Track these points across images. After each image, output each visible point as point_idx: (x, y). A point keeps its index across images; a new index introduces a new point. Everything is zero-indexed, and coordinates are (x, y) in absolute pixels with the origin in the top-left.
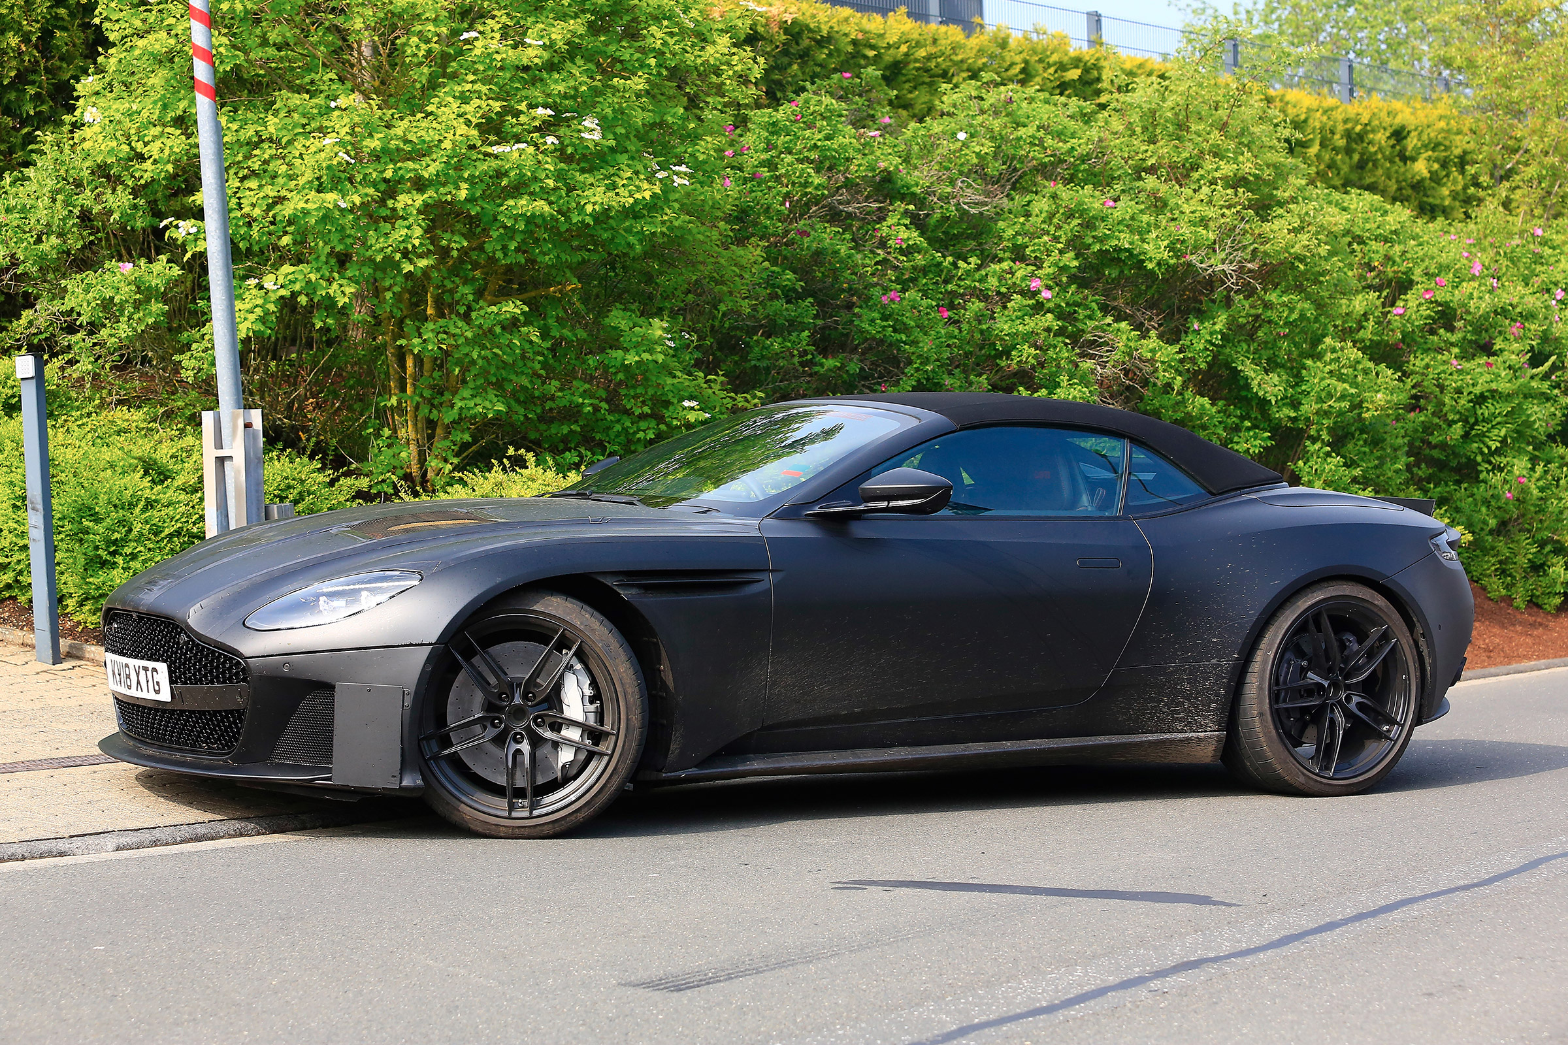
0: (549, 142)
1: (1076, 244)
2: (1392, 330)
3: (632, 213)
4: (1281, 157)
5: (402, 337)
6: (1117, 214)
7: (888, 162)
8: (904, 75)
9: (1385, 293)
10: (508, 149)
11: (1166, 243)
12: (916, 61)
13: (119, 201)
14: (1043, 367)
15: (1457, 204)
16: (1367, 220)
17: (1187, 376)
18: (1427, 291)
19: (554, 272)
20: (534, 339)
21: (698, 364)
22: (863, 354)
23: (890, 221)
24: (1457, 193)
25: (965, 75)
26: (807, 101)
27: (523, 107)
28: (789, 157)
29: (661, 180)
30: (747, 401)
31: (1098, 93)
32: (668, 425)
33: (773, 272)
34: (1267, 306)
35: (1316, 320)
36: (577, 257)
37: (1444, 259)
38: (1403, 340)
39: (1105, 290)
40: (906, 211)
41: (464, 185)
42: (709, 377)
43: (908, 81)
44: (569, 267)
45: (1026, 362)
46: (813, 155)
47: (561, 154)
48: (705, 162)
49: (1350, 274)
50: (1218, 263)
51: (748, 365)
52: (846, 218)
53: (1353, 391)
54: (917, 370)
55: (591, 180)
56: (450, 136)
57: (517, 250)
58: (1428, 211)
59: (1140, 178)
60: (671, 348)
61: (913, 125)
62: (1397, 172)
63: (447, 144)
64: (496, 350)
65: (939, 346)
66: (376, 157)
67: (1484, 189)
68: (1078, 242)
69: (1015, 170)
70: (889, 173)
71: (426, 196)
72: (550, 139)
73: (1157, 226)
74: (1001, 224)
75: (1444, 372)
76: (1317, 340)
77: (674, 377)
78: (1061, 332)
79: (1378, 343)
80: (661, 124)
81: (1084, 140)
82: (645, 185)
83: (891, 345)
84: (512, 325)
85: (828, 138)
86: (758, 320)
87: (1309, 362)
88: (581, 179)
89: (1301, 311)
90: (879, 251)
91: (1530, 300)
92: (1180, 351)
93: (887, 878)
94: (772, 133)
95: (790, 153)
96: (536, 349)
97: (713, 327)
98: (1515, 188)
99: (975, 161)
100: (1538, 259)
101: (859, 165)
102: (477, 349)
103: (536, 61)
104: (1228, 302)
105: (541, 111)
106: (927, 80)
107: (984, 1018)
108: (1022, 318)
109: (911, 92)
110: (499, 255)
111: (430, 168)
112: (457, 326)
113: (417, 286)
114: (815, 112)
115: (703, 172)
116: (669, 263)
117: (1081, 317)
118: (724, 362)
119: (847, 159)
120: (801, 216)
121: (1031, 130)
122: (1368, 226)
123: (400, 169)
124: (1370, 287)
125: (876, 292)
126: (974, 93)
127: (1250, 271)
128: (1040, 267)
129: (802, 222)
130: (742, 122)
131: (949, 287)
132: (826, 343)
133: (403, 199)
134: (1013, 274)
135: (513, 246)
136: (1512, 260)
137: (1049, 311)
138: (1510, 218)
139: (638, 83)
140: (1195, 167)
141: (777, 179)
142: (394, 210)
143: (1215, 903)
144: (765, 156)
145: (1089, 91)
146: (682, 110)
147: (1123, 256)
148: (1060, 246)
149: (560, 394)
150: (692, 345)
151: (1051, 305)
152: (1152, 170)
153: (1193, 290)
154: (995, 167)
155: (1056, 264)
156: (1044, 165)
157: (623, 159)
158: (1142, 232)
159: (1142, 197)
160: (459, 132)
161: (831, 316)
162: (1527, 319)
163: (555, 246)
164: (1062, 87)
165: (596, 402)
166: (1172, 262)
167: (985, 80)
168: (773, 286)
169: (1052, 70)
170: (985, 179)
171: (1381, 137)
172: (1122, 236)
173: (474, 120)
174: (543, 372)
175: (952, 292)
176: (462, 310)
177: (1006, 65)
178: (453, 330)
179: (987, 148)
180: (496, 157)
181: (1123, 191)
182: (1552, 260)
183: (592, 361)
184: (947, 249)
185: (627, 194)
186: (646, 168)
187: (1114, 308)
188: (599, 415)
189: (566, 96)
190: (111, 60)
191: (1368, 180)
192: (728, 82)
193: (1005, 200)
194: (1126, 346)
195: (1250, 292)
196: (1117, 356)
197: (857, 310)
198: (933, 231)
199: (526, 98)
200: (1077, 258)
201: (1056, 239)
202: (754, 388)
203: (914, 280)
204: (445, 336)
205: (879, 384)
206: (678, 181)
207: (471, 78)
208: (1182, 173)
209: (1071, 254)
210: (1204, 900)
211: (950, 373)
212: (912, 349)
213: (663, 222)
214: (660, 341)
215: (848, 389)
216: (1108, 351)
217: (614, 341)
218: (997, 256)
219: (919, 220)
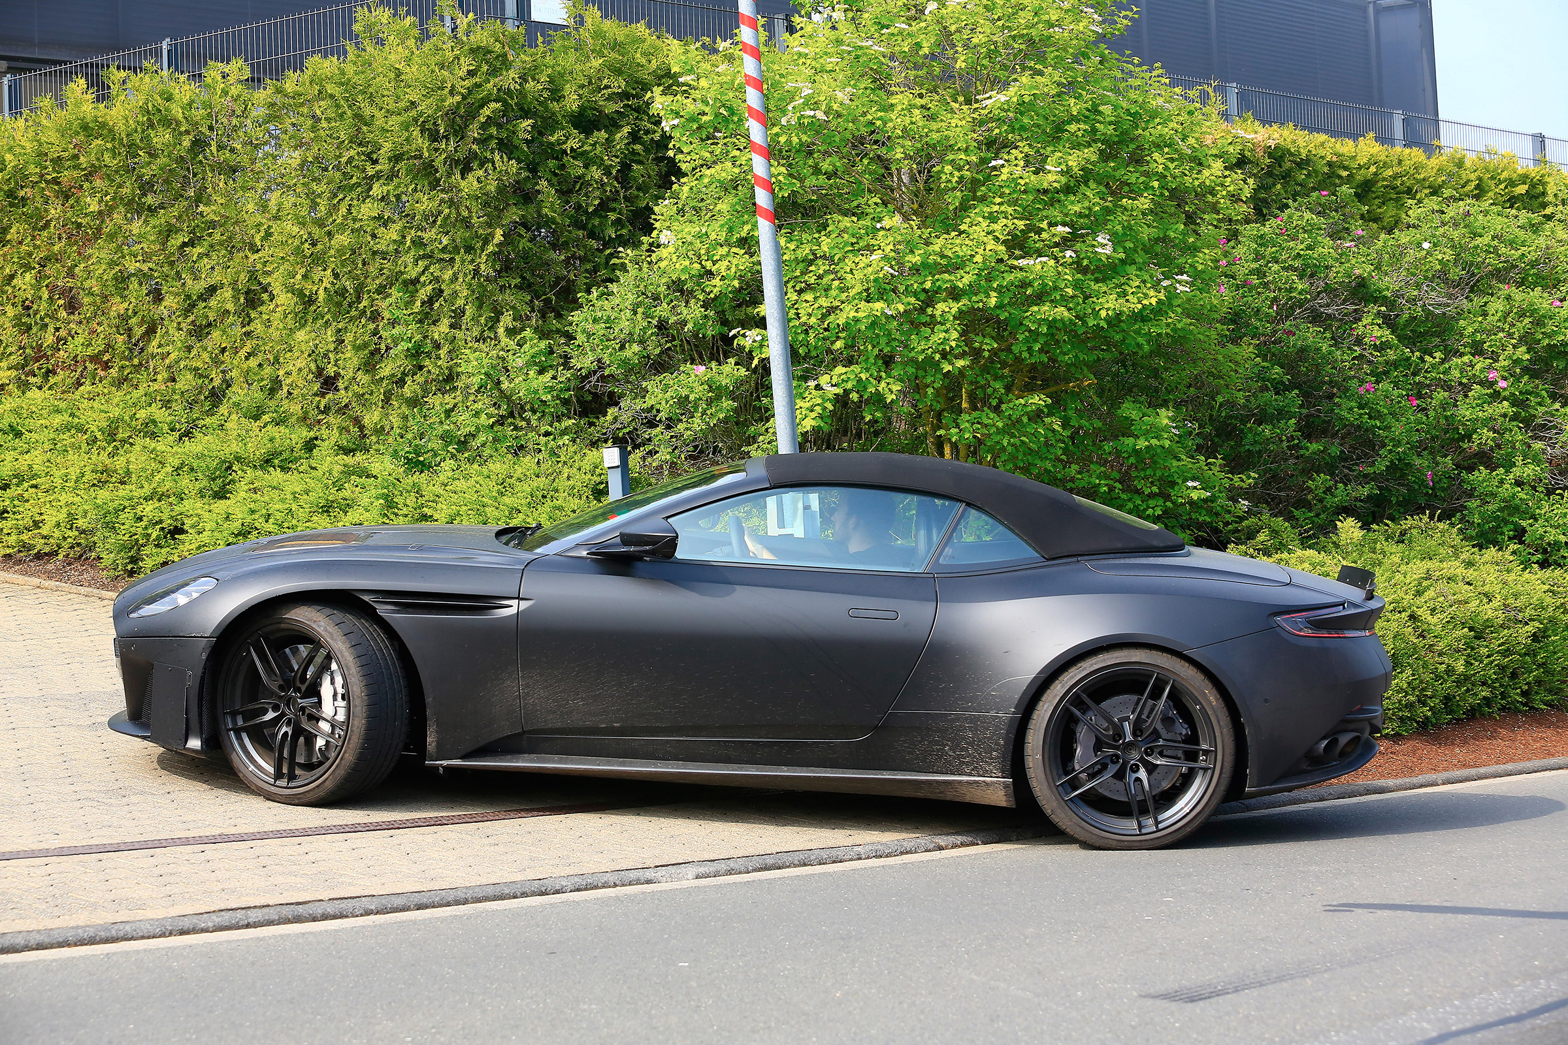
0: (1068, 256)
1: (1526, 339)
3: (1140, 317)
5: (940, 428)
6: (1563, 313)
7: (1363, 269)
8: (1374, 192)
10: (1032, 262)
12: (1384, 179)
13: (692, 313)
14: (1500, 449)
19: (1073, 369)
20: (1056, 427)
21: (1199, 449)
22: (1343, 438)
23: (1365, 322)
25: (1427, 191)
26: (1290, 217)
27: (1044, 225)
28: (1276, 266)
29: (1165, 288)
30: (1242, 481)
31: (1544, 206)
32: (1173, 503)
33: (1263, 367)
36: (1092, 357)
39: (1553, 380)
40: (1379, 312)
41: (993, 294)
42: (1209, 461)
43: (1378, 197)
44: (1086, 365)
45: (1485, 444)
46: (1296, 264)
47: (1078, 266)
48: (1203, 272)
51: (1242, 449)
52: (1326, 319)
54: (1390, 451)
55: (1104, 289)
56: (981, 251)
57: (1041, 350)
60: (1175, 435)
61: (1383, 236)
63: (978, 258)
64: (1023, 438)
65: (1409, 431)
66: (916, 270)
68: (1530, 337)
69: (1473, 274)
70: (1363, 279)
71: (961, 304)
72: (1069, 253)
74: (1462, 323)
77: (1179, 460)
78: (1515, 417)
80: (1164, 239)
81: (1534, 247)
82: (1152, 293)
83: (1367, 430)
84: (1037, 416)
85: (1309, 248)
86: (1250, 410)
88: (1096, 287)
90: (1356, 348)
93: (1371, 901)
94: (1260, 245)
95: (1277, 262)
96: (1058, 437)
97: (1211, 416)
99: (1439, 267)
101: (1337, 273)
102: (1007, 437)
103: (1055, 185)
105: (1060, 229)
106: (1394, 196)
107: (1460, 1026)
108: (1481, 405)
109: (1380, 207)
110: (1025, 355)
111: (965, 280)
112: (989, 417)
113: (953, 383)
114: (1297, 225)
115: (1201, 281)
116: (1172, 359)
117: (1533, 404)
118: (1221, 446)
119: (1327, 267)
120: (1287, 317)
121: (1487, 239)
123: (938, 280)
125: (1354, 384)
126: (1436, 208)
128: (1497, 361)
129: (1288, 323)
130: (1234, 236)
131: (1417, 379)
132: (1311, 429)
133: (941, 306)
134: (1472, 366)
135: (1037, 347)
137: (1505, 399)
139: (1144, 203)
141: (1266, 285)
142: (933, 316)
144: (1255, 265)
145: (1535, 204)
146: (1182, 227)
148: (1514, 341)
149: (1080, 476)
150: (1194, 433)
151: (1507, 393)
154: (1456, 273)
155: (1510, 357)
156: (1498, 270)
157: (1132, 270)
160: (988, 248)
161: (1315, 406)
163: (1073, 347)
164: (1512, 201)
165: (1111, 482)
167: (1445, 196)
168: (1264, 380)
169: (1502, 186)
170: (1447, 284)
173: (1000, 237)
174: (1063, 457)
175: (1420, 383)
176: (994, 403)
177: (1462, 182)
178: (986, 421)
180: (1021, 269)
183: (1108, 446)
184: (1415, 345)
185: (1136, 301)
186: (1151, 277)
187: (1561, 396)
188: (1114, 495)
189: (1081, 215)
190: (684, 189)
192: (1222, 201)
193: (1465, 301)
197: (1337, 400)
198: (1402, 329)
199: (1047, 217)
200: (1528, 352)
201: (1510, 335)
202: (1248, 469)
203: (1386, 373)
204: (979, 426)
205: (1357, 464)
206: (1180, 288)
207: (998, 200)
209: (1524, 349)
211: (1419, 455)
212: (1386, 434)
213: (1168, 325)
214: (1166, 429)
215: (1330, 469)
216: (1556, 434)
217: (1125, 429)
218: (1459, 351)
219: (1390, 319)
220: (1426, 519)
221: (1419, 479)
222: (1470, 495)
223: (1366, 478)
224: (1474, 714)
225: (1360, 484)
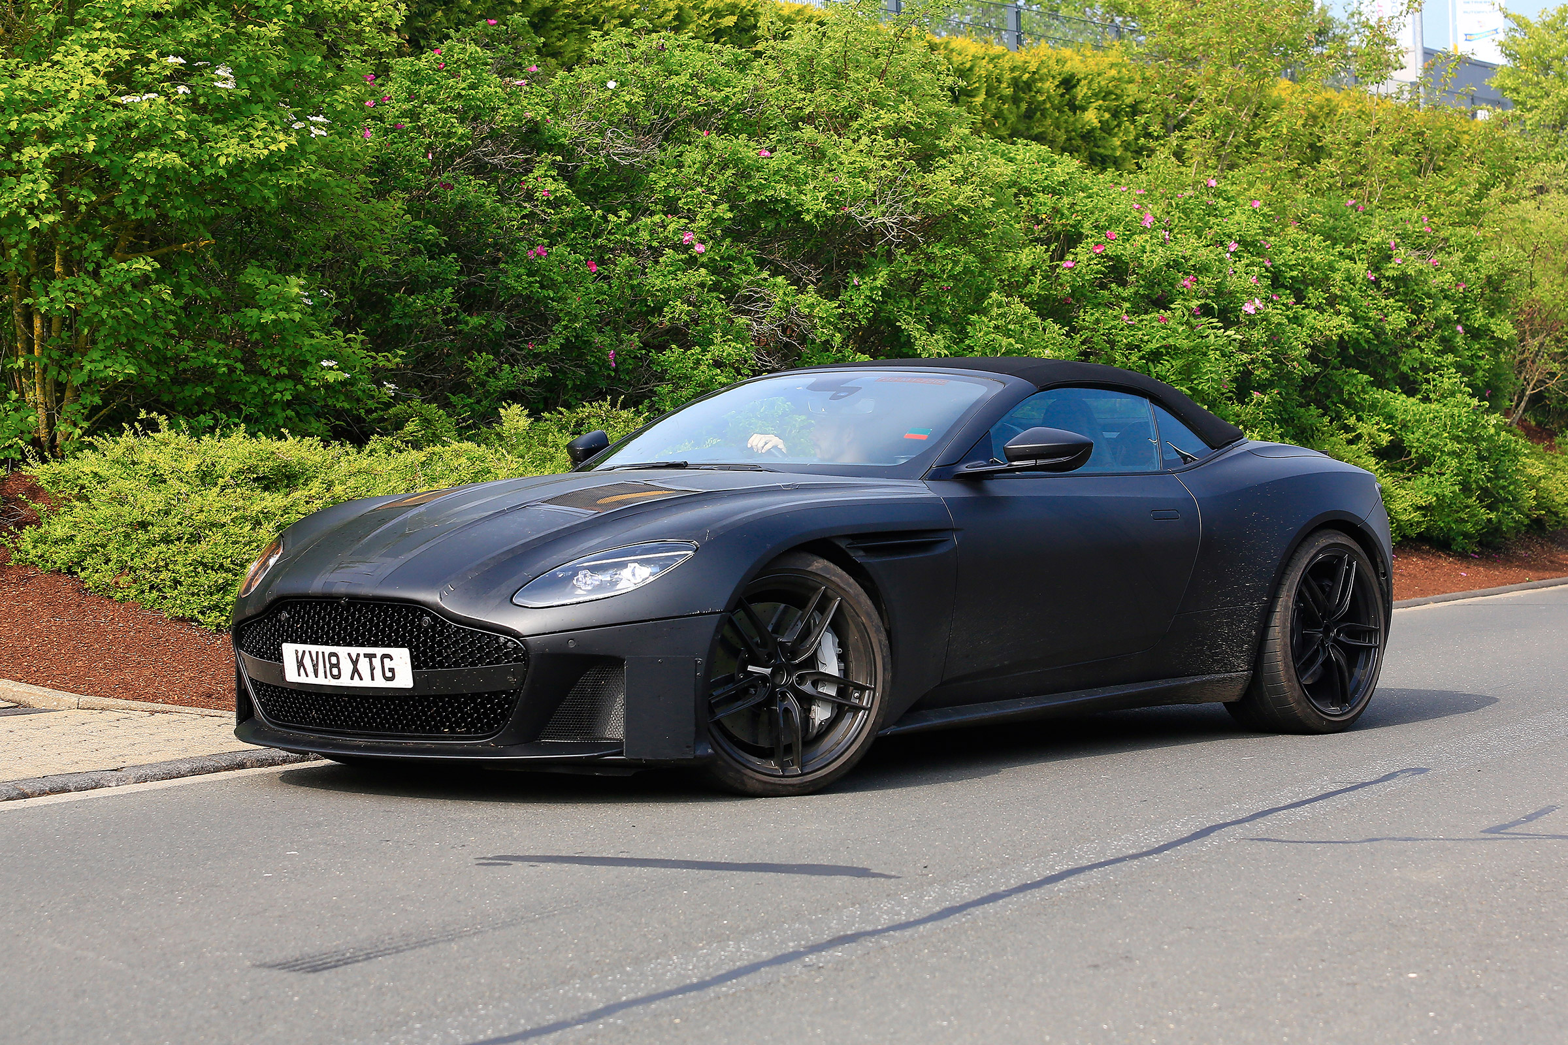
0: (180, 92)
1: (730, 196)
2: (1061, 285)
3: (267, 165)
4: (942, 105)
5: (27, 296)
6: (773, 164)
7: (535, 112)
8: (553, 22)
9: (1053, 247)
10: (138, 99)
11: (823, 194)
12: (566, 7)
14: (697, 325)
15: (1129, 154)
16: (1034, 171)
17: (846, 333)
18: (1098, 245)
19: (186, 227)
20: (165, 296)
21: (337, 323)
22: (509, 311)
23: (536, 173)
24: (1129, 144)
25: (616, 22)
26: (450, 49)
27: (153, 55)
28: (432, 106)
29: (297, 132)
30: (389, 361)
31: (754, 40)
32: (305, 386)
33: (416, 227)
34: (930, 258)
35: (981, 274)
36: (212, 211)
37: (1114, 211)
38: (1072, 295)
39: (761, 244)
40: (554, 162)
41: (92, 137)
42: (349, 336)
43: (558, 28)
44: (203, 222)
45: (679, 319)
46: (457, 105)
47: (192, 103)
48: (343, 112)
49: (1017, 226)
50: (877, 215)
51: (389, 323)
52: (491, 171)
53: (1019, 346)
54: (566, 327)
55: (225, 131)
56: (77, 86)
57: (148, 204)
58: (1099, 162)
59: (797, 128)
60: (308, 306)
61: (561, 73)
62: (1066, 122)
63: (74, 94)
64: (126, 310)
65: (588, 303)
67: (1157, 138)
68: (733, 193)
69: (668, 120)
70: (536, 123)
71: (52, 148)
72: (182, 89)
73: (815, 177)
74: (652, 175)
75: (1114, 327)
76: (982, 295)
77: (312, 336)
78: (716, 287)
79: (1046, 298)
80: (299, 73)
81: (740, 87)
82: (281, 136)
83: (538, 302)
84: (143, 283)
85: (473, 87)
86: (400, 277)
87: (974, 318)
88: (214, 130)
89: (966, 263)
90: (526, 204)
91: (1204, 251)
92: (839, 307)
93: (532, 853)
94: (414, 82)
95: (433, 103)
96: (169, 307)
97: (353, 283)
98: (1187, 139)
99: (626, 110)
100: (1212, 211)
101: (505, 115)
102: (107, 308)
103: (167, 7)
104: (889, 257)
105: (171, 59)
106: (577, 27)
107: (632, 996)
108: (674, 273)
109: (560, 40)
110: (129, 209)
111: (57, 120)
112: (85, 284)
113: (45, 242)
114: (459, 59)
115: (341, 123)
116: (306, 217)
117: (736, 272)
118: (365, 320)
119: (493, 109)
120: (445, 169)
121: (683, 78)
122: (1035, 177)
123: (25, 120)
124: (1037, 240)
125: (522, 247)
126: (625, 41)
127: (912, 223)
128: (693, 221)
129: (446, 174)
130: (383, 72)
131: (599, 242)
132: (471, 300)
133: (29, 152)
134: (665, 227)
135: (143, 200)
136: (1184, 211)
137: (703, 265)
138: (1183, 169)
139: (273, 30)
140: (855, 116)
141: (420, 130)
142: (19, 163)
143: (875, 875)
144: (407, 106)
145: (745, 38)
146: (319, 59)
147: (779, 207)
148: (714, 198)
149: (193, 354)
150: (331, 303)
151: (705, 259)
152: (810, 119)
153: (852, 244)
154: (646, 117)
155: (710, 216)
156: (697, 115)
157: (258, 109)
158: (799, 183)
159: (799, 147)
160: (86, 82)
161: (476, 272)
162: (1201, 272)
163: (187, 201)
164: (718, 35)
165: (231, 362)
166: (830, 213)
167: (636, 27)
168: (416, 241)
169: (706, 17)
170: (636, 130)
171: (1049, 86)
172: (778, 186)
173: (101, 68)
174: (175, 332)
175: (601, 246)
176: (90, 268)
177: (659, 11)
178: (82, 289)
179: (638, 96)
180: (125, 107)
181: (779, 141)
182: (1227, 212)
183: (226, 320)
184: (597, 201)
185: (262, 146)
186: (281, 118)
187: (771, 262)
188: (234, 377)
189: (199, 44)
191: (1036, 131)
192: (367, 29)
193: (657, 151)
194: (783, 301)
195: (912, 246)
196: (774, 311)
197: (502, 266)
198: (581, 183)
199: (157, 46)
200: (731, 210)
201: (710, 190)
202: (396, 347)
203: (561, 235)
204: (73, 295)
205: (526, 342)
206: (315, 132)
207: (99, 25)
208: (841, 122)
209: (725, 206)
210: (863, 873)
211: (600, 331)
212: (561, 306)
213: (300, 175)
214: (297, 299)
215: (494, 347)
216: (764, 307)
217: (249, 299)
218: (648, 209)
219: (568, 172)
220: (606, 405)
221: (599, 359)
222: (661, 378)
223: (537, 358)
225: (530, 365)
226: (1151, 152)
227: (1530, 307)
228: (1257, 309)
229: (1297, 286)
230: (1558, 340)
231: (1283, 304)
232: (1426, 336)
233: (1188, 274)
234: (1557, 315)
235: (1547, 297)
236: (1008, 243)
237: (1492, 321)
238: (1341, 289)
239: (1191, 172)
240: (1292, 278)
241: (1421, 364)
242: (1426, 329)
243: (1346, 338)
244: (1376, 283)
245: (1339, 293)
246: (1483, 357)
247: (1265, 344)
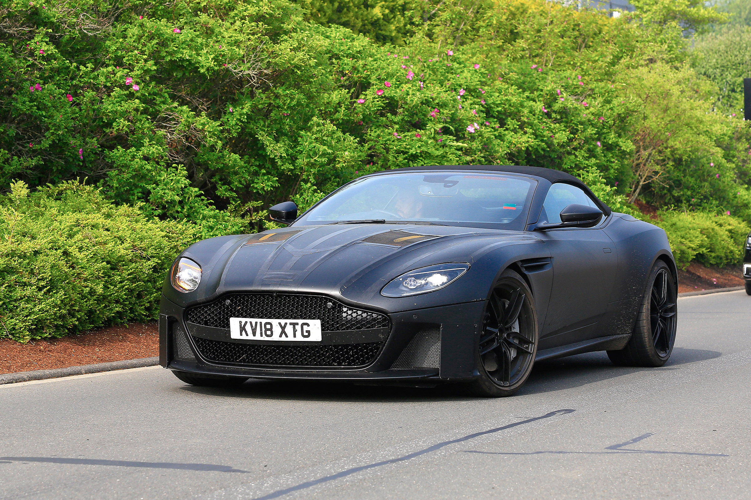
1: (155, 56)
2: (357, 113)
6: (182, 37)
7: (36, 2)
9: (352, 91)
11: (212, 56)
14: (134, 134)
15: (400, 35)
16: (341, 44)
17: (225, 141)
18: (380, 90)
22: (18, 123)
23: (36, 39)
24: (400, 29)
34: (277, 96)
35: (307, 106)
37: (390, 70)
38: (363, 120)
39: (173, 85)
40: (47, 33)
45: (122, 130)
49: (331, 77)
50: (245, 70)
52: (8, 38)
53: (330, 151)
54: (53, 134)
58: (381, 39)
59: (197, 15)
62: (362, 14)
65: (67, 119)
67: (418, 25)
68: (156, 54)
69: (118, 8)
70: (37, 9)
73: (207, 46)
74: (108, 43)
75: (389, 140)
76: (308, 119)
78: (145, 112)
79: (348, 122)
83: (36, 118)
87: (302, 133)
89: (298, 99)
90: (30, 59)
91: (444, 95)
92: (221, 125)
93: (25, 455)
98: (435, 26)
99: (92, 2)
100: (450, 70)
101: (17, 4)
104: (252, 95)
108: (120, 102)
117: (158, 102)
122: (342, 48)
124: (343, 86)
125: (27, 84)
127: (266, 75)
128: (132, 70)
131: (74, 82)
134: (115, 74)
136: (433, 70)
137: (137, 98)
138: (433, 44)
140: (232, 9)
143: (234, 471)
147: (185, 64)
148: (145, 57)
151: (139, 94)
152: (205, 10)
153: (229, 86)
154: (104, 7)
155: (142, 68)
156: (136, 6)
158: (198, 49)
159: (198, 27)
162: (442, 107)
166: (216, 68)
170: (98, 14)
172: (185, 51)
175: (76, 85)
181: (186, 23)
182: (459, 71)
184: (73, 58)
187: (179, 97)
191: (344, 20)
193: (111, 27)
194: (186, 121)
195: (266, 89)
196: (180, 127)
197: (14, 96)
198: (64, 46)
200: (155, 65)
201: (143, 53)
203: (51, 77)
205: (28, 143)
208: (224, 12)
209: (151, 62)
210: (227, 469)
211: (74, 137)
212: (49, 121)
215: (8, 146)
216: (175, 124)
218: (105, 63)
219: (56, 39)
220: (77, 183)
221: (73, 154)
222: (111, 166)
223: (35, 153)
224: (109, 324)
225: (30, 157)
226: (412, 34)
227: (644, 132)
228: (475, 129)
229: (501, 116)
230: (660, 152)
231: (492, 128)
232: (579, 148)
233: (434, 108)
234: (659, 137)
235: (653, 126)
236: (324, 88)
237: (620, 140)
238: (528, 118)
239: (437, 46)
240: (498, 111)
241: (576, 165)
242: (579, 144)
243: (530, 148)
244: (548, 115)
245: (526, 120)
246: (614, 162)
247: (480, 151)
